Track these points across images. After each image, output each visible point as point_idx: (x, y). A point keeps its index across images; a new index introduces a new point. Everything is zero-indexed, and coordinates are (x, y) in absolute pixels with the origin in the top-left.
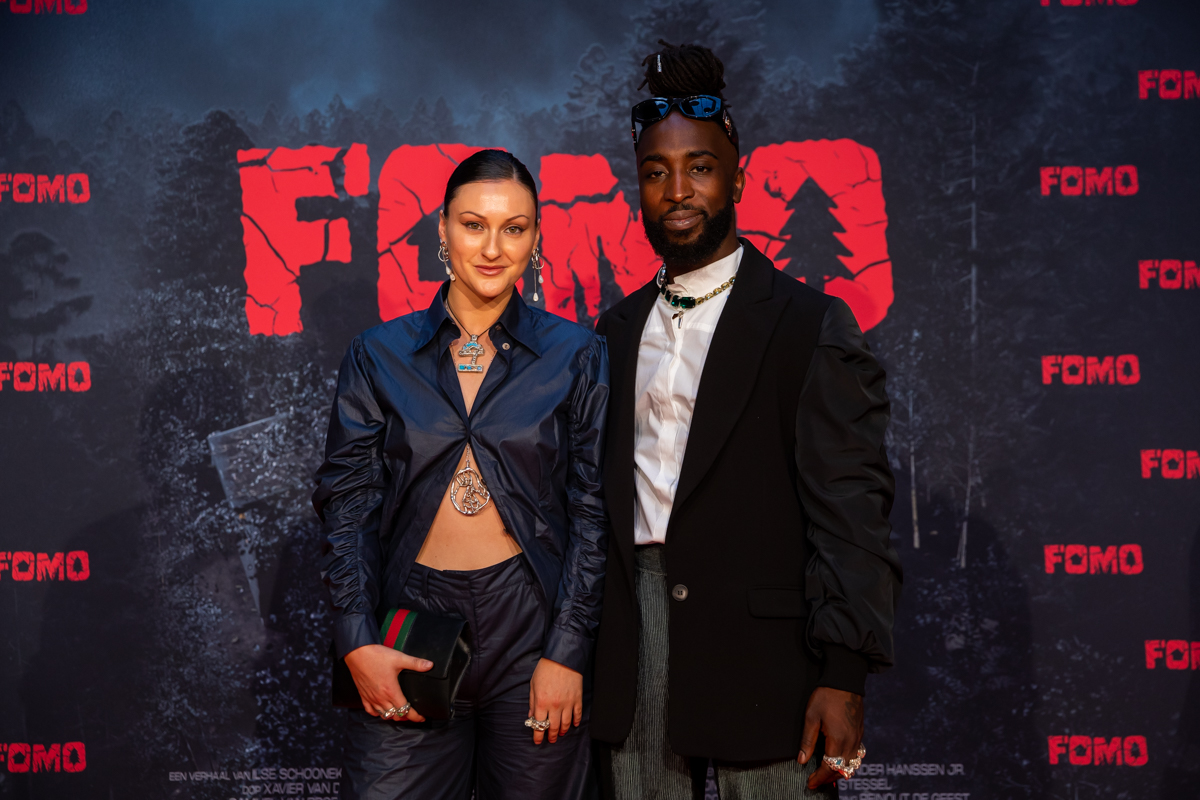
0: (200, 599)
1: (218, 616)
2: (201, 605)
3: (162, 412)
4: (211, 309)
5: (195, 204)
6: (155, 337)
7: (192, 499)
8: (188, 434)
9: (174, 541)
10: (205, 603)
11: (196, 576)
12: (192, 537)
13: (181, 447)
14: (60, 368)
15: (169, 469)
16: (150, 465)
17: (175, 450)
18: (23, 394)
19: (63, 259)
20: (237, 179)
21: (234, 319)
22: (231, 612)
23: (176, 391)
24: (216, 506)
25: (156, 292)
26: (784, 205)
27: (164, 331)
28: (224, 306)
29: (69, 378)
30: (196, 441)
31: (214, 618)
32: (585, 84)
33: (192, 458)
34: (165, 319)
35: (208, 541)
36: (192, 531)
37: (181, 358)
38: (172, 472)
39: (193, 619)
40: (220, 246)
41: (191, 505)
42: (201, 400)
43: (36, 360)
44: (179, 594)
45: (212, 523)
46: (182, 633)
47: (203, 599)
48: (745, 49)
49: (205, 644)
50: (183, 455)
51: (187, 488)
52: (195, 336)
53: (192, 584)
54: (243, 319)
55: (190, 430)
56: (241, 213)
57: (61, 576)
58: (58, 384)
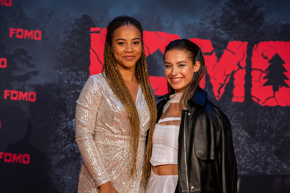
0: (65, 174)
1: (70, 179)
2: (65, 176)
3: (58, 111)
4: (77, 78)
5: (75, 44)
6: (59, 86)
7: (65, 140)
8: (66, 118)
9: (58, 154)
10: (67, 175)
11: (65, 166)
12: (64, 152)
13: (64, 123)
14: (26, 93)
15: (59, 130)
16: (53, 128)
17: (62, 124)
18: (14, 101)
19: (30, 58)
20: (90, 37)
22: (75, 179)
23: (63, 104)
24: (73, 143)
25: (60, 71)
26: (268, 61)
27: (61, 84)
28: (82, 78)
29: (29, 97)
30: (69, 121)
31: (69, 180)
32: (206, 16)
33: (67, 127)
34: (62, 80)
35: (70, 155)
36: (65, 151)
37: (66, 94)
38: (60, 131)
39: (62, 180)
40: (82, 58)
41: (65, 142)
42: (72, 108)
43: (18, 90)
44: (58, 171)
45: (71, 149)
46: (58, 184)
47: (66, 173)
48: (259, 10)
49: (66, 188)
50: (64, 126)
51: (64, 137)
52: (72, 87)
53: (63, 168)
55: (67, 117)
56: (90, 48)
57: (20, 162)
58: (25, 98)
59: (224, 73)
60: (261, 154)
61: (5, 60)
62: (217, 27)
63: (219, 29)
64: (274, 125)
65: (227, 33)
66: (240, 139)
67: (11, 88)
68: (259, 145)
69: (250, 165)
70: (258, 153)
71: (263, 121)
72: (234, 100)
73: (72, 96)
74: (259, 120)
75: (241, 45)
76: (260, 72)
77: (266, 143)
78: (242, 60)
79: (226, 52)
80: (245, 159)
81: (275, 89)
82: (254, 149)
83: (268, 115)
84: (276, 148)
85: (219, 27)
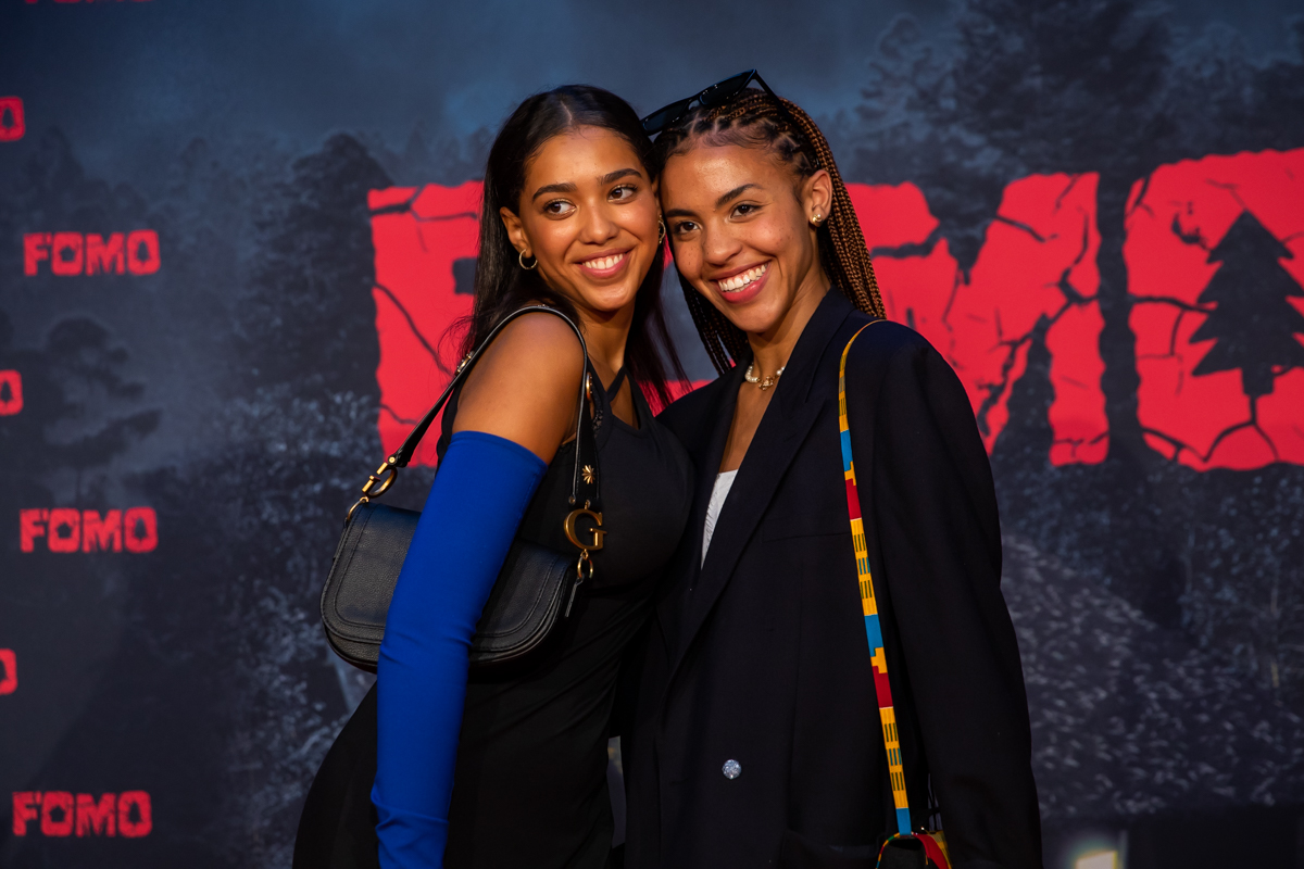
3: (257, 583)
4: (329, 427)
5: (308, 272)
6: (249, 469)
7: (299, 714)
8: (293, 614)
9: (273, 778)
12: (298, 771)
13: (285, 635)
14: (114, 517)
15: (266, 668)
16: (240, 661)
17: (276, 639)
18: (63, 557)
19: (120, 356)
20: (367, 233)
21: (362, 443)
23: (278, 550)
24: (334, 724)
25: (251, 402)
26: (1205, 255)
27: (262, 461)
28: (348, 422)
29: (128, 533)
30: (306, 626)
32: (887, 76)
33: (299, 651)
34: (263, 444)
36: (298, 762)
37: (285, 502)
38: (272, 673)
40: (343, 334)
41: (298, 722)
42: (314, 563)
43: (80, 505)
48: (1140, 14)
50: (287, 648)
51: (293, 699)
52: (306, 468)
54: (375, 443)
55: (297, 610)
56: (374, 283)
57: (111, 830)
58: (111, 539)
59: (1000, 333)
60: (1218, 707)
61: (13, 379)
62: (942, 121)
63: (956, 130)
64: (1270, 560)
65: (993, 143)
66: (1104, 640)
67: (47, 502)
68: (1204, 665)
69: (1170, 764)
70: (1204, 703)
71: (1211, 545)
72: (1059, 456)
73: (311, 511)
74: (1191, 541)
75: (1069, 188)
76: (1174, 311)
77: (1238, 649)
78: (1078, 261)
79: (996, 230)
80: (1143, 739)
81: (1257, 386)
82: (1178, 685)
83: (1233, 512)
84: (1288, 670)
85: (954, 118)
